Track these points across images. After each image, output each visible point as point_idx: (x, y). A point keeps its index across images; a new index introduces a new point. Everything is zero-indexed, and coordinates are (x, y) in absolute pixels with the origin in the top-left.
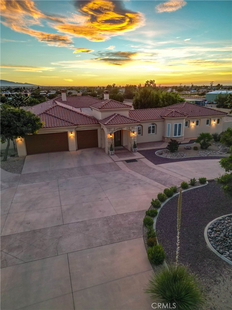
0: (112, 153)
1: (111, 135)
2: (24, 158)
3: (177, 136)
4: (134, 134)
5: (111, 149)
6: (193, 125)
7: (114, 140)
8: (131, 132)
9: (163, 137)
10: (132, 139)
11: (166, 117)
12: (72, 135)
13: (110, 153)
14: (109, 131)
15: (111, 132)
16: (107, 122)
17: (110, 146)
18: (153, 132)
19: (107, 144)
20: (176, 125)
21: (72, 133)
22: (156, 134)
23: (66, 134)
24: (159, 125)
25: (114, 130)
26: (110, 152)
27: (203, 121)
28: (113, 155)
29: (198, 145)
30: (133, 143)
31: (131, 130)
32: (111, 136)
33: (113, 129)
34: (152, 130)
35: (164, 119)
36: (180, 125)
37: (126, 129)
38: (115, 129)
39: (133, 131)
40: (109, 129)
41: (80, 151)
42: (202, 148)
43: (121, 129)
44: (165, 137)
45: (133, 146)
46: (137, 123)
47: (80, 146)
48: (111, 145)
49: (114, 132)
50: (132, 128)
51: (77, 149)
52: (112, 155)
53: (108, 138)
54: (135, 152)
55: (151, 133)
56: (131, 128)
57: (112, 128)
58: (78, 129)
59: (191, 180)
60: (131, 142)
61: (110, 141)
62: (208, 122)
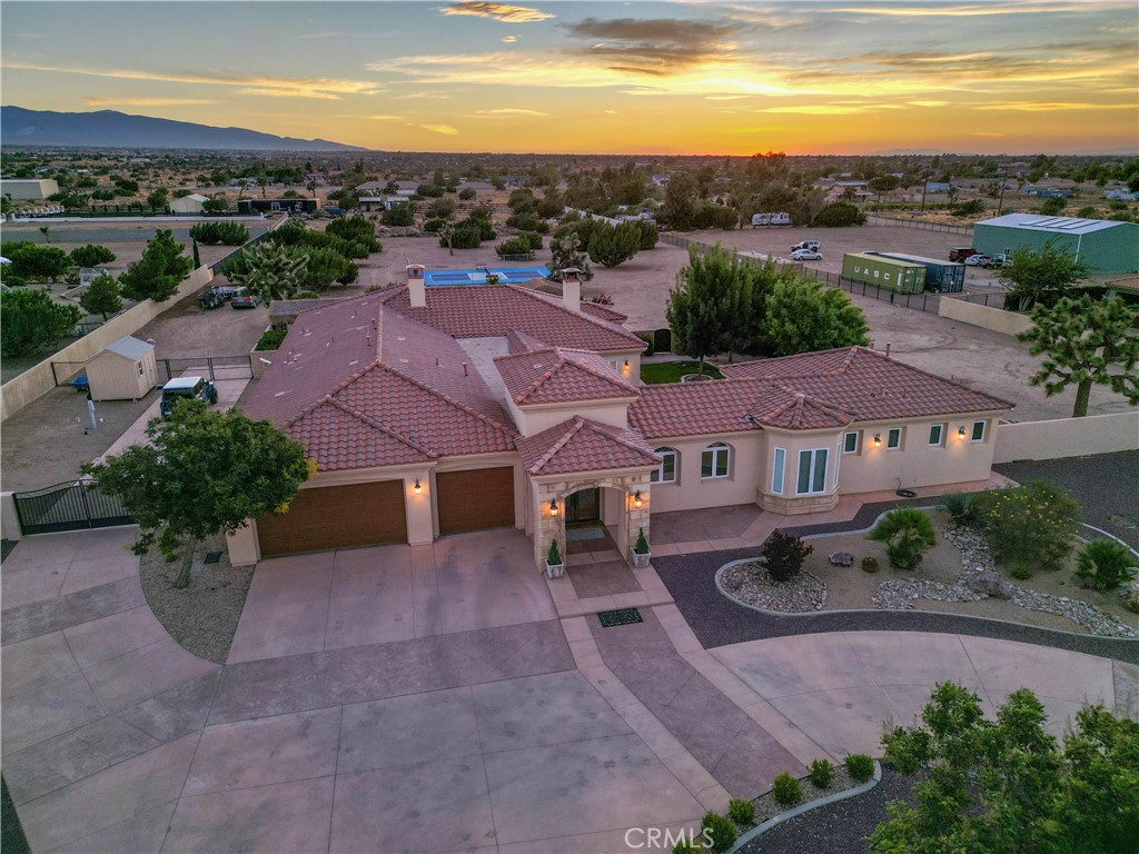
0: (557, 571)
1: (553, 507)
2: (250, 570)
3: (811, 493)
4: (639, 504)
5: (554, 558)
6: (873, 448)
7: (563, 524)
8: (631, 494)
9: (758, 492)
10: (632, 518)
11: (767, 424)
12: (418, 491)
13: (549, 573)
14: (548, 492)
15: (553, 495)
16: (541, 463)
17: (548, 544)
18: (721, 471)
19: (541, 536)
20: (806, 456)
21: (418, 486)
22: (731, 479)
23: (399, 485)
24: (743, 450)
25: (567, 490)
26: (549, 567)
27: (917, 433)
28: (560, 577)
30: (635, 533)
31: (628, 488)
32: (555, 512)
33: (560, 487)
34: (717, 464)
35: (761, 428)
36: (822, 455)
37: (609, 485)
38: (570, 486)
39: (635, 489)
40: (548, 485)
41: (447, 542)
42: (893, 563)
43: (591, 486)
44: (763, 495)
45: (635, 542)
46: (649, 464)
48: (554, 543)
49: (565, 495)
50: (634, 479)
51: (438, 534)
52: (554, 578)
53: (544, 517)
54: (641, 566)
55: (714, 476)
56: (628, 481)
57: (558, 480)
58: (443, 469)
59: (815, 764)
60: (628, 531)
61: (552, 525)
62: (935, 436)
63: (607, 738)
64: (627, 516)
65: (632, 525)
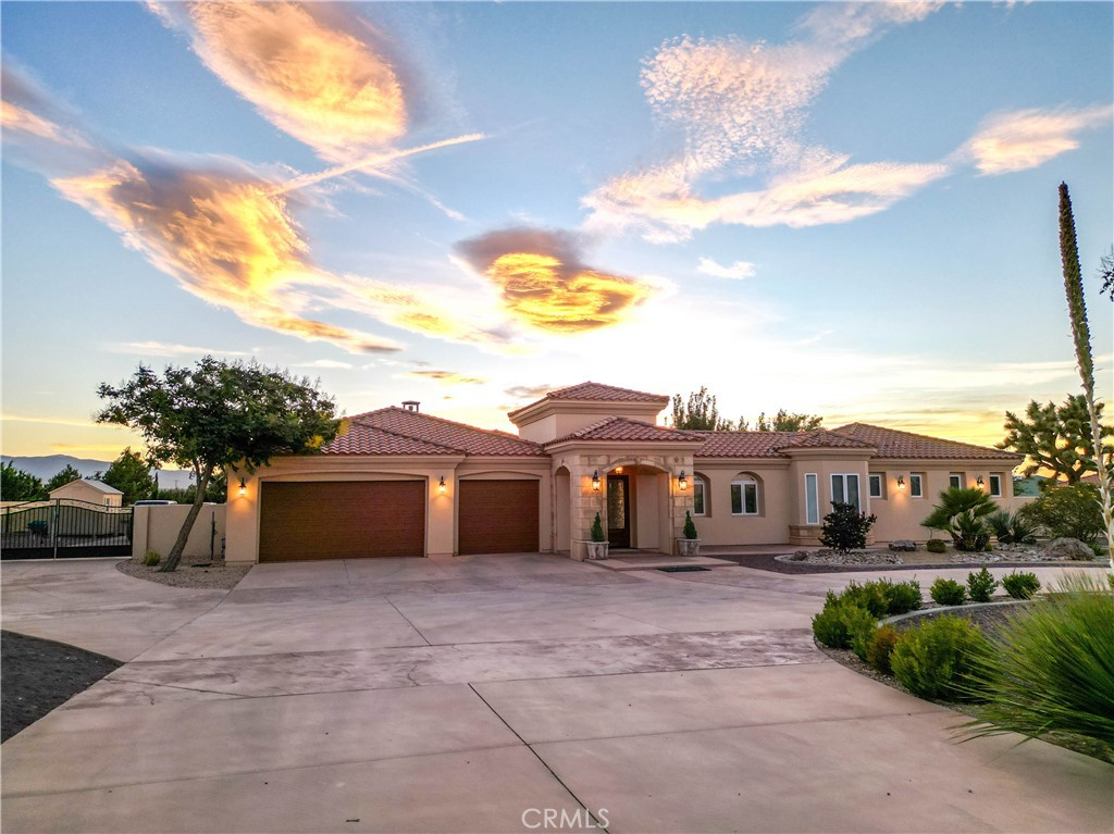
0: (601, 548)
1: (595, 478)
2: (248, 567)
4: (683, 485)
5: (596, 535)
6: (899, 490)
7: (605, 504)
8: (674, 477)
9: (791, 526)
10: (677, 504)
12: (442, 489)
13: (593, 553)
14: (589, 465)
15: (594, 469)
16: (582, 432)
17: (589, 525)
18: (751, 508)
19: (581, 516)
20: (838, 480)
22: (762, 514)
23: (420, 485)
24: (772, 480)
25: (609, 464)
26: (592, 546)
28: (604, 558)
29: (944, 535)
30: (680, 522)
31: (671, 469)
32: (596, 485)
33: (602, 460)
34: (745, 500)
35: (788, 457)
36: (853, 480)
37: (652, 464)
38: (613, 460)
39: (678, 471)
40: (589, 456)
43: (632, 463)
44: (798, 529)
45: (680, 534)
46: (692, 440)
47: (469, 543)
48: (598, 519)
49: (607, 470)
50: (676, 460)
51: (457, 551)
52: (598, 558)
53: (585, 494)
54: (691, 552)
55: (744, 513)
56: (671, 461)
57: (596, 453)
58: (467, 473)
60: (673, 519)
61: (594, 505)
64: (671, 500)
65: (677, 514)
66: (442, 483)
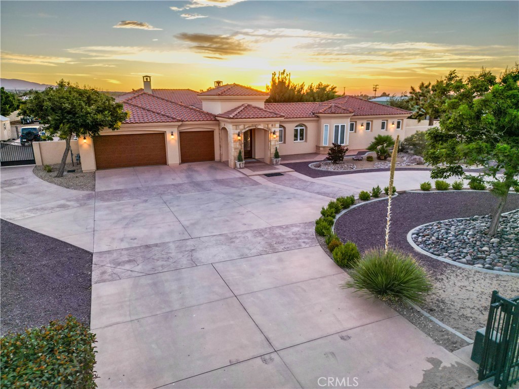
0: (241, 164)
1: (239, 135)
2: (93, 175)
4: (275, 136)
5: (240, 159)
6: (361, 129)
7: (243, 145)
8: (271, 133)
9: (317, 146)
10: (272, 144)
11: (321, 113)
12: (172, 137)
13: (238, 166)
14: (236, 129)
15: (238, 131)
16: (233, 115)
17: (237, 154)
18: (302, 138)
19: (233, 151)
20: (337, 127)
22: (306, 141)
23: (162, 135)
24: (311, 127)
25: (244, 129)
26: (238, 164)
27: (377, 124)
28: (243, 168)
29: (374, 154)
30: (273, 151)
31: (270, 129)
32: (239, 138)
33: (241, 127)
34: (300, 135)
35: (318, 117)
36: (343, 127)
37: (262, 128)
38: (246, 127)
39: (273, 130)
40: (236, 126)
41: (185, 165)
42: (379, 158)
43: (254, 127)
44: (319, 147)
45: (273, 156)
46: (279, 117)
47: (185, 158)
48: (240, 153)
49: (244, 131)
50: (272, 125)
51: (181, 162)
52: (240, 168)
53: (234, 142)
54: (277, 164)
55: (299, 140)
56: (270, 126)
57: (240, 124)
58: (183, 129)
59: (374, 189)
60: (270, 150)
61: (238, 146)
62: (383, 126)
63: (284, 195)
64: (270, 142)
65: (272, 148)
66: (172, 135)
